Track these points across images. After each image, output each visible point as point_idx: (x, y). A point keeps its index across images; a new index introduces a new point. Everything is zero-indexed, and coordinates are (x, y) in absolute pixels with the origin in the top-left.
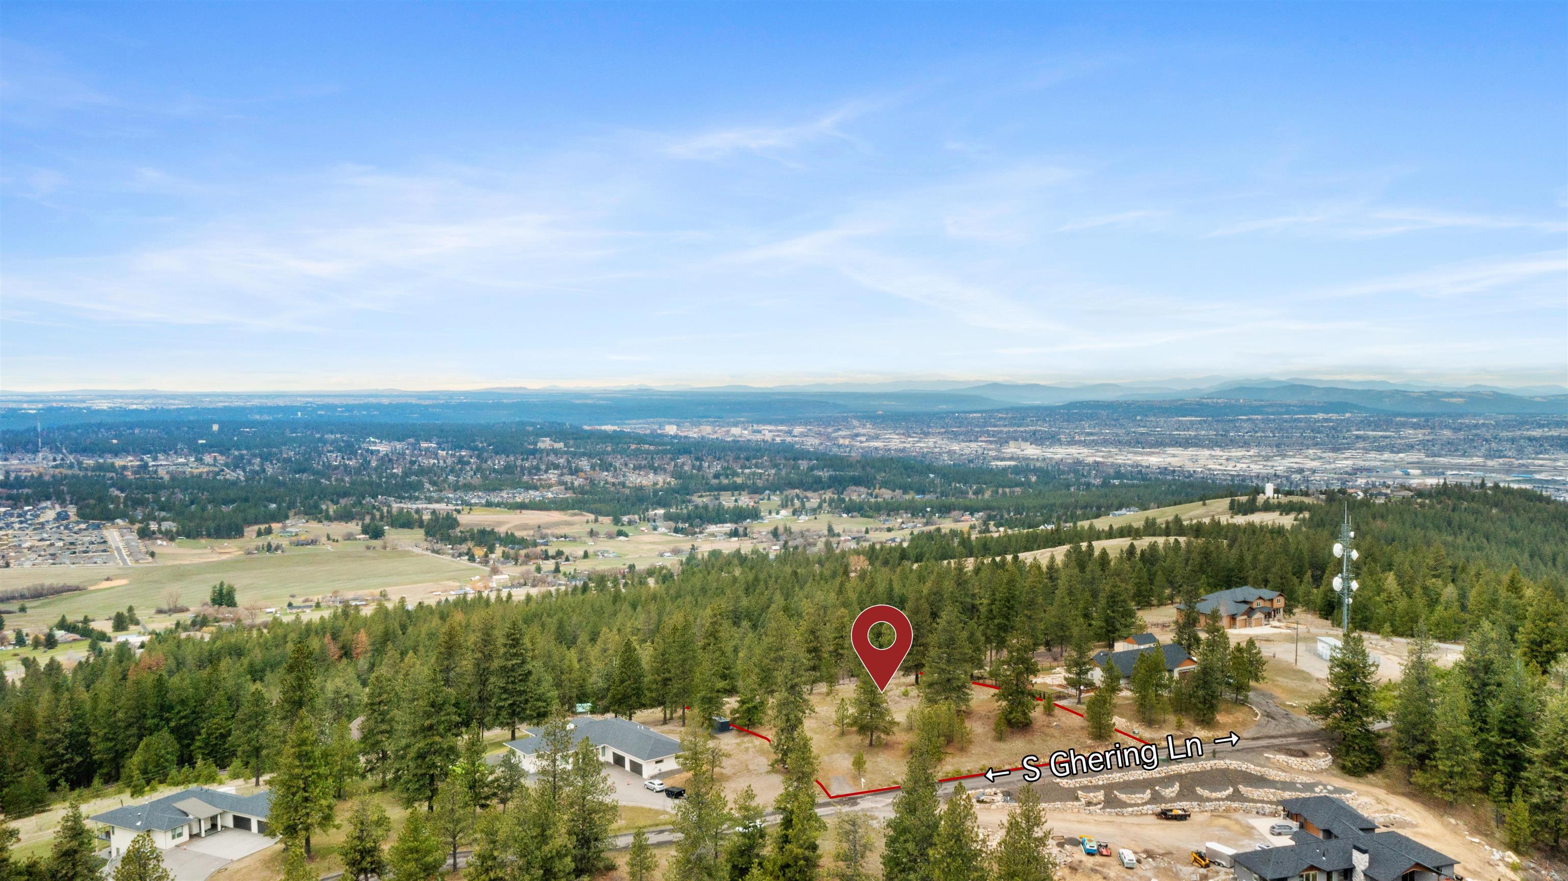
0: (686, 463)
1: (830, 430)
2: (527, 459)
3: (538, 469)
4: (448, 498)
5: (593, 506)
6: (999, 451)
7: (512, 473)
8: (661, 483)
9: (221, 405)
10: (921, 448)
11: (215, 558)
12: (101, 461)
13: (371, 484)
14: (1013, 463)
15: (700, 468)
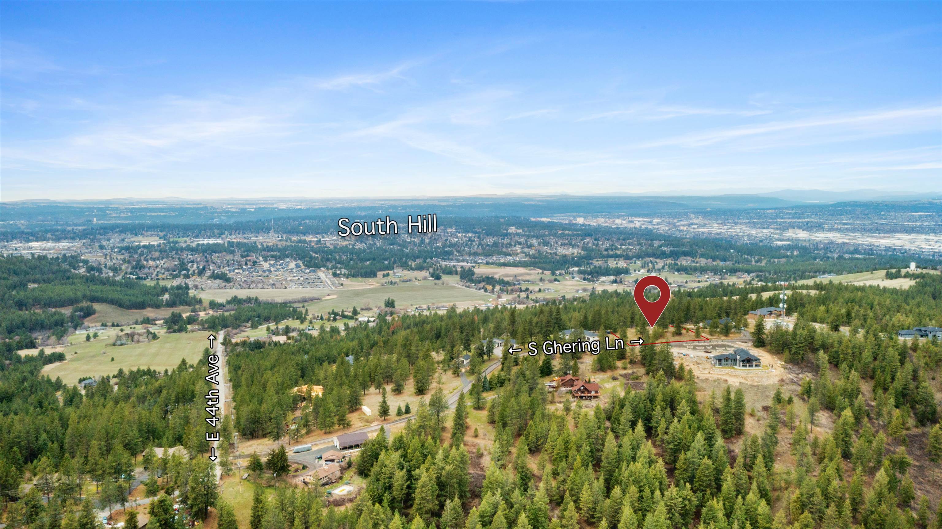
0: (590, 242)
1: (675, 221)
2: (504, 239)
3: (510, 244)
4: (467, 260)
5: (540, 265)
6: (781, 235)
7: (497, 247)
8: (576, 254)
12: (299, 238)
13: (428, 251)
14: (788, 243)
15: (597, 245)
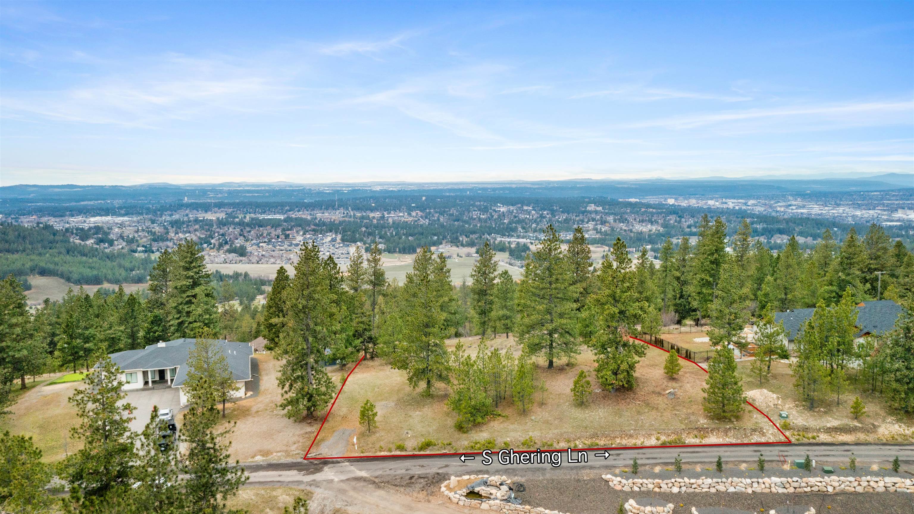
0: (672, 219)
1: (772, 202)
2: (579, 216)
3: (583, 221)
4: (529, 236)
5: (609, 242)
6: (890, 216)
7: (568, 223)
8: (654, 230)
9: (432, 188)
10: (833, 213)
11: (398, 264)
12: (364, 214)
13: (490, 228)
14: (898, 223)
15: (680, 222)
